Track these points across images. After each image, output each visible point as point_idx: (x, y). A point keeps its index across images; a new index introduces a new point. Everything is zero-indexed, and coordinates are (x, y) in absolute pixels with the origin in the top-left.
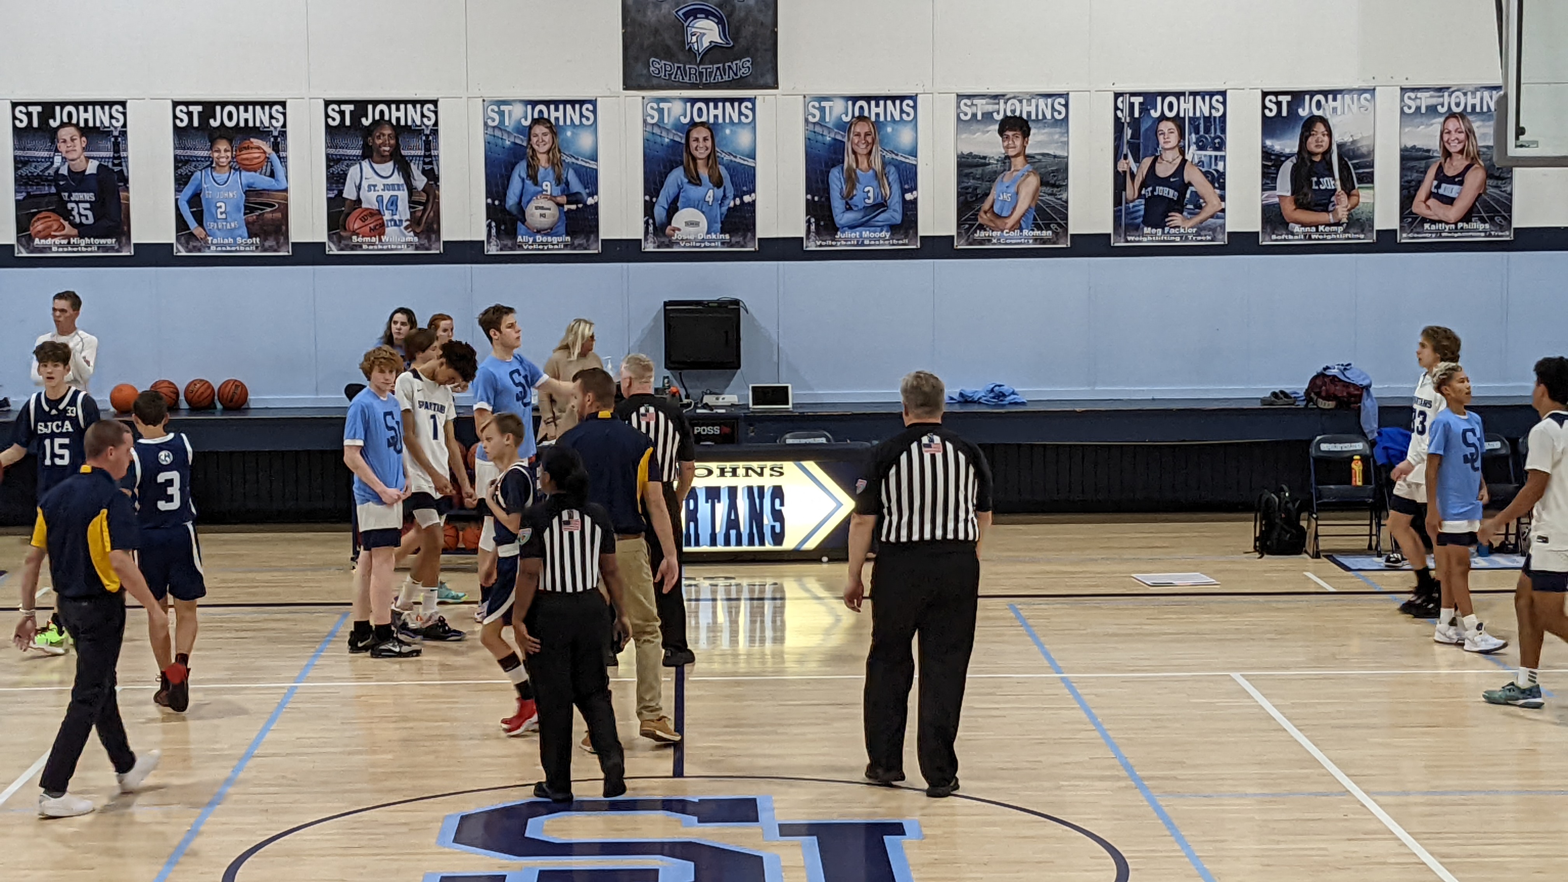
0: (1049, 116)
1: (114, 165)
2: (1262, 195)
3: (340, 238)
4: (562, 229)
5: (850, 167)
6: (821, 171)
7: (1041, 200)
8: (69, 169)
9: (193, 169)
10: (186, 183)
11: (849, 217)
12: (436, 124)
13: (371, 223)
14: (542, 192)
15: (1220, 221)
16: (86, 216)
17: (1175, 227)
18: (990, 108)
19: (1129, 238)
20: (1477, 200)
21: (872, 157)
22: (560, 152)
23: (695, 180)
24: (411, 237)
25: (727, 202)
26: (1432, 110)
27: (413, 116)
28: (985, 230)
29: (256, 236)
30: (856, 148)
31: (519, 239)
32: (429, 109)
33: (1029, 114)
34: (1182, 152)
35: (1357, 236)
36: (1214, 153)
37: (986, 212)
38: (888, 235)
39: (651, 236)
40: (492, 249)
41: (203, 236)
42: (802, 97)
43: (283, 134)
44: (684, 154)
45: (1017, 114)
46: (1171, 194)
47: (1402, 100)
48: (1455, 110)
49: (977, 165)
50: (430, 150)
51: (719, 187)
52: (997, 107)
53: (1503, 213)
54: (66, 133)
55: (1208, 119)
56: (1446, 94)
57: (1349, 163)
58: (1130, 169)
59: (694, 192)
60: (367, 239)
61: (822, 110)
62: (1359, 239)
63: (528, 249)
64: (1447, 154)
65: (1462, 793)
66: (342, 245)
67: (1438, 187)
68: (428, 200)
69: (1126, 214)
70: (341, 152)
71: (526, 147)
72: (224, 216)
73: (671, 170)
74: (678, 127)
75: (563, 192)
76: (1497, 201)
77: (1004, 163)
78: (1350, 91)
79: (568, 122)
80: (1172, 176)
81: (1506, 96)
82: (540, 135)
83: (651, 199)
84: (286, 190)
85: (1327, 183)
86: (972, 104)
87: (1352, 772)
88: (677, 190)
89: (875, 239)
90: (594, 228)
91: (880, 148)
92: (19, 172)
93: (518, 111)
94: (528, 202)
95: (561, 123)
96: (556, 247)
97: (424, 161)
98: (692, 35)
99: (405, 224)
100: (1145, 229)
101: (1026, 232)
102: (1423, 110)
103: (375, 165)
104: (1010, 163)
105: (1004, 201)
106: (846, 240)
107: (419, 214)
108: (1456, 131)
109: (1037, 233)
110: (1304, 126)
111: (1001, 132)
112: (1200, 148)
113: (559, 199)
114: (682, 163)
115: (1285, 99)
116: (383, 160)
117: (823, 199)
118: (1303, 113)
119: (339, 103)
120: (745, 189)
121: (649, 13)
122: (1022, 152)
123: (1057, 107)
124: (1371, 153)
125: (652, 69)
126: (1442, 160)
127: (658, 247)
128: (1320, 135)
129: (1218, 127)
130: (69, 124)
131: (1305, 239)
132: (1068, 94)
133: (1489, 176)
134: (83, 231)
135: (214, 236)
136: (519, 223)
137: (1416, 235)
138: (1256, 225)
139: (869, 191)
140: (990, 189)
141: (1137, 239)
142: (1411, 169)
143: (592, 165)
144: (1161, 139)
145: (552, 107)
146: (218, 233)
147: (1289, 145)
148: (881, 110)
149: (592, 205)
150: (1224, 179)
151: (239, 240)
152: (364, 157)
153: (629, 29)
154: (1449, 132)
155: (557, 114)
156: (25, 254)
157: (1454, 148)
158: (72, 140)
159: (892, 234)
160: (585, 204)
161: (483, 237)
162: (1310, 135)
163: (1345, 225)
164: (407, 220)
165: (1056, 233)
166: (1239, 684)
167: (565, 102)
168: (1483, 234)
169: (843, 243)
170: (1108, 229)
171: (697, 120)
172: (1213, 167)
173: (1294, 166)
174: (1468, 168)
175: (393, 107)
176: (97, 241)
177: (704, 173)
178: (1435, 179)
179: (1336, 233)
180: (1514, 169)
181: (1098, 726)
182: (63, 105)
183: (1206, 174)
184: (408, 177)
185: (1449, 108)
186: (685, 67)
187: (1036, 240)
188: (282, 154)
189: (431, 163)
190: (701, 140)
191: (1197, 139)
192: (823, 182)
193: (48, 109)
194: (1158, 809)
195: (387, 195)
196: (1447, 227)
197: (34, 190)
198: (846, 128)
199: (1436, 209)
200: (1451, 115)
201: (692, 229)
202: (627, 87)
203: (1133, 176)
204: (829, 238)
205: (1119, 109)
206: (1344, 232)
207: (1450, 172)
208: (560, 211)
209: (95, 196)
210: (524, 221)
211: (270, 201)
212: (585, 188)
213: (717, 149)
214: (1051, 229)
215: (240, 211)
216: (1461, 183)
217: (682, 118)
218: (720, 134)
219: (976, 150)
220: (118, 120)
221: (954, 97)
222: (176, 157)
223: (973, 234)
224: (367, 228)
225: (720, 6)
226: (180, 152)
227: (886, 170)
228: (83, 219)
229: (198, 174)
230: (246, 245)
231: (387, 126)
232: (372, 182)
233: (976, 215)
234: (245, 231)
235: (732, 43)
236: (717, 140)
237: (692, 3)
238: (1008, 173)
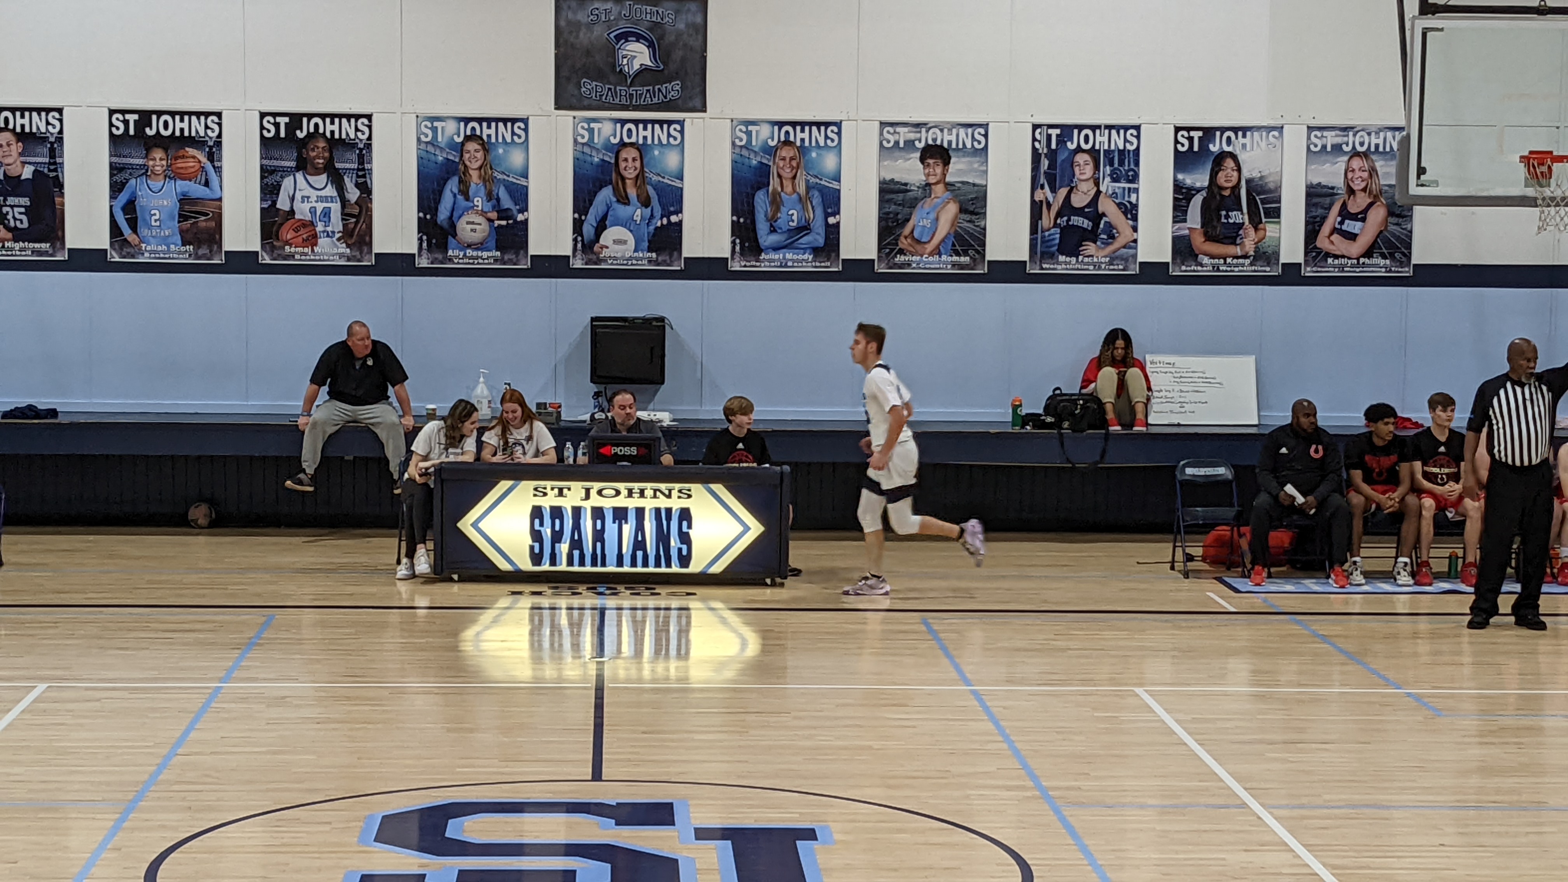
0: (969, 146)
1: (50, 170)
2: (1173, 227)
3: (273, 248)
4: (493, 243)
5: (774, 190)
7: (960, 227)
8: (5, 174)
9: (126, 176)
10: (120, 191)
11: (773, 239)
12: (370, 138)
13: (304, 234)
14: (473, 207)
15: (1131, 251)
16: (22, 222)
17: (1088, 256)
18: (912, 136)
19: (1044, 266)
20: (1378, 236)
21: (797, 181)
22: (491, 168)
23: (624, 200)
24: (343, 249)
25: (654, 221)
26: (1337, 149)
27: (348, 129)
28: (905, 255)
30: (782, 172)
31: (450, 253)
32: (363, 124)
33: (950, 143)
34: (1097, 184)
35: (1263, 268)
36: (1127, 185)
37: (906, 238)
38: (811, 257)
39: (579, 254)
40: (423, 262)
41: (137, 242)
42: (729, 121)
43: (218, 144)
44: (614, 175)
45: (939, 142)
46: (1086, 224)
47: (1309, 138)
48: (1360, 149)
49: (899, 191)
50: (363, 164)
51: (646, 207)
52: (918, 135)
53: (1403, 250)
54: (3, 138)
55: (1122, 152)
56: (1351, 134)
57: (1257, 198)
58: (1046, 198)
59: (622, 211)
60: (300, 249)
61: (749, 134)
62: (1265, 271)
63: (458, 263)
64: (1351, 191)
65: (1354, 807)
66: (275, 255)
67: (1342, 223)
68: (360, 212)
69: (1043, 242)
70: (276, 163)
71: (459, 163)
72: (158, 223)
73: (600, 189)
74: (608, 147)
75: (494, 207)
76: (1398, 238)
77: (925, 190)
78: (1259, 128)
79: (500, 140)
80: (1087, 206)
81: (1408, 136)
82: (472, 152)
83: (580, 217)
84: (220, 199)
85: (1236, 217)
86: (895, 132)
87: (1248, 785)
88: (605, 209)
89: (798, 261)
90: (524, 245)
91: (804, 173)
93: (451, 127)
94: (460, 217)
95: (493, 140)
96: (486, 261)
97: (357, 174)
98: (624, 57)
99: (338, 236)
100: (1060, 257)
101: (944, 257)
102: (1329, 149)
103: (308, 177)
104: (930, 190)
105: (924, 227)
106: (769, 261)
107: (352, 226)
108: (1360, 170)
110: (1214, 161)
111: (922, 160)
112: (1115, 180)
113: (490, 215)
114: (611, 183)
115: (1196, 135)
116: (317, 172)
117: (748, 221)
118: (1214, 148)
119: (275, 115)
120: (672, 209)
121: (581, 35)
122: (942, 180)
123: (977, 136)
124: (1278, 188)
125: (583, 89)
126: (1346, 197)
127: (586, 264)
128: (1229, 170)
129: (1132, 160)
130: (6, 129)
131: (1213, 271)
132: (987, 124)
133: (1391, 214)
134: (18, 235)
135: (148, 244)
136: (450, 237)
137: (1319, 269)
138: (1166, 256)
139: (793, 215)
140: (911, 214)
141: (1052, 266)
142: (1316, 205)
143: (523, 182)
144: (1077, 170)
145: (485, 124)
146: (151, 239)
147: (1199, 179)
148: (806, 135)
149: (521, 221)
150: (1137, 211)
151: (172, 246)
152: (298, 169)
153: (562, 49)
154: (1353, 171)
157: (1358, 185)
159: (815, 256)
160: (515, 220)
161: (414, 250)
162: (1220, 170)
163: (1252, 258)
164: (339, 232)
165: (973, 259)
166: (1142, 699)
167: (497, 120)
168: (1383, 270)
169: (767, 264)
170: (1024, 256)
171: (626, 140)
172: (1126, 199)
173: (1205, 201)
174: (1370, 205)
175: (328, 120)
176: (31, 245)
177: (632, 192)
178: (1340, 215)
179: (1243, 265)
180: (1414, 207)
181: (1007, 739)
183: (1119, 205)
184: (341, 189)
185: (1354, 147)
186: (615, 89)
187: (954, 265)
188: (217, 164)
189: (364, 176)
190: (630, 160)
191: (1111, 171)
192: (748, 203)
194: (1063, 820)
195: (320, 207)
196: (1350, 261)
198: (771, 152)
199: (1339, 245)
200: (1355, 154)
201: (617, 247)
202: (558, 106)
203: (1049, 205)
204: (753, 258)
205: (1037, 140)
206: (1251, 264)
207: (1353, 208)
208: (490, 226)
209: (30, 201)
210: (455, 235)
211: (204, 210)
212: (516, 205)
213: (646, 169)
214: (968, 255)
215: (174, 219)
216: (1363, 220)
217: (612, 138)
218: (649, 156)
219: (897, 177)
220: (54, 127)
221: (877, 124)
222: (111, 164)
223: (893, 258)
224: (300, 239)
225: (650, 29)
226: (115, 159)
227: (810, 194)
228: (18, 223)
229: (133, 181)
230: (180, 253)
231: (321, 139)
232: (306, 193)
233: (897, 240)
234: (178, 239)
235: (662, 67)
236: (645, 161)
237: (623, 26)
238: (928, 200)
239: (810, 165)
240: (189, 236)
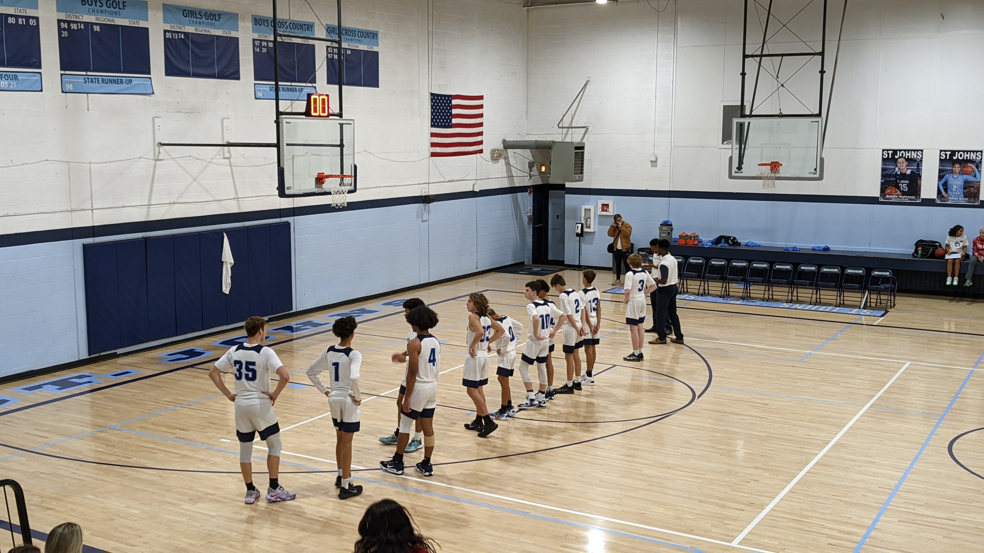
1: (917, 171)
8: (901, 172)
9: (945, 173)
10: (942, 178)
16: (905, 189)
29: (967, 197)
41: (947, 197)
43: (981, 162)
54: (900, 160)
72: (955, 190)
84: (980, 182)
92: (883, 173)
130: (902, 157)
134: (904, 193)
135: (951, 197)
146: (953, 196)
151: (960, 199)
156: (882, 200)
158: (903, 163)
176: (908, 197)
182: (900, 151)
188: (979, 169)
193: (895, 152)
197: (888, 179)
209: (909, 182)
211: (973, 185)
215: (961, 189)
220: (919, 156)
222: (939, 169)
226: (941, 168)
228: (904, 189)
229: (947, 175)
230: (963, 200)
234: (963, 196)
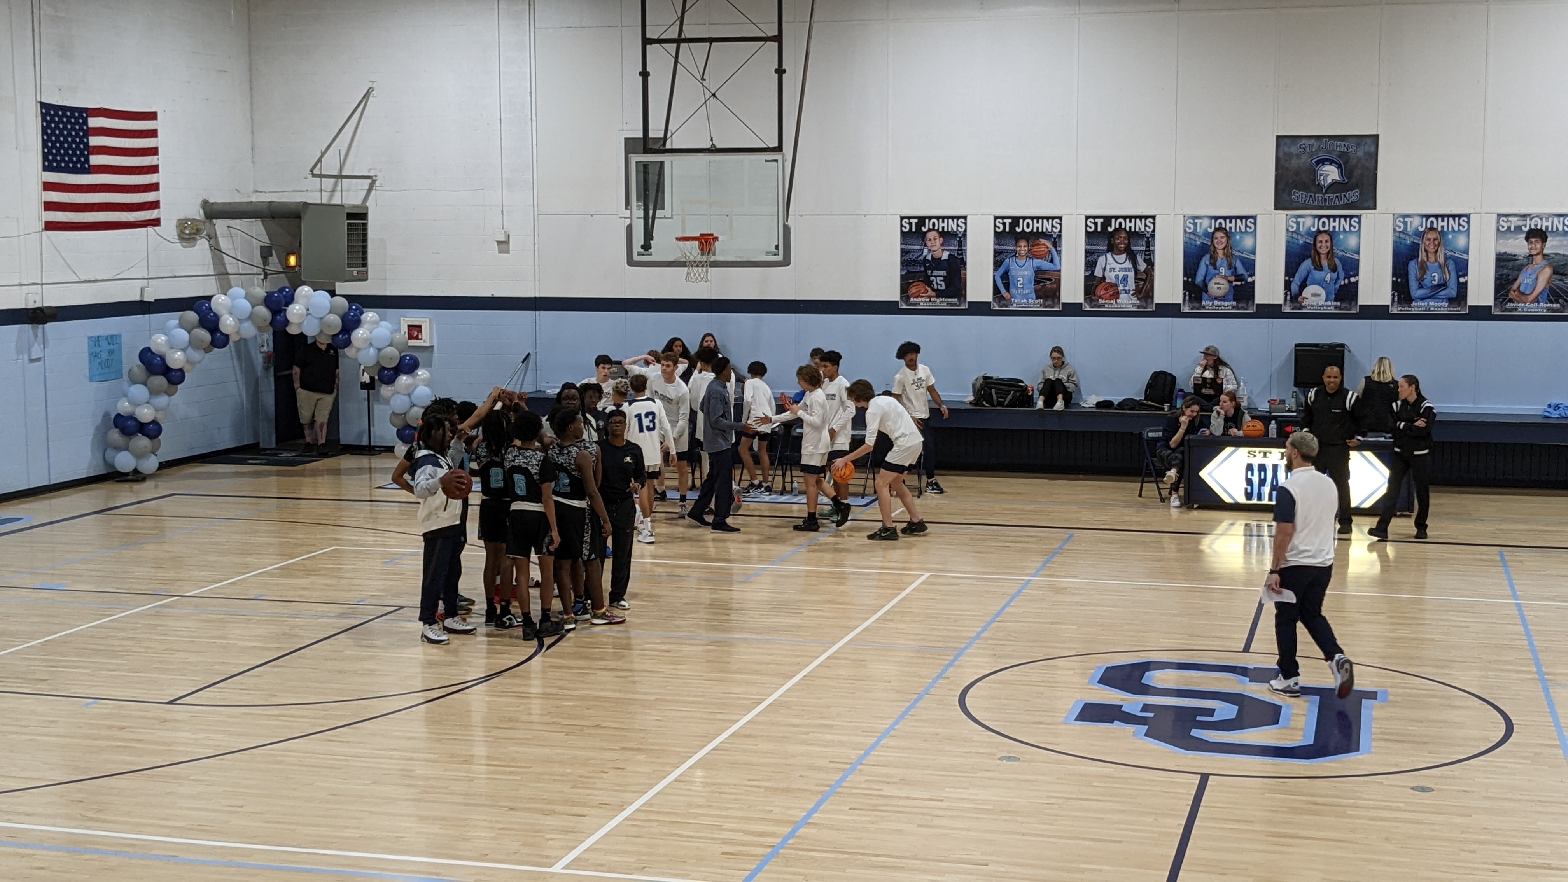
0: (1560, 229)
3: (1091, 300)
4: (1231, 297)
5: (1422, 260)
6: (1403, 262)
7: (1553, 284)
8: (932, 257)
9: (1004, 257)
10: (1000, 266)
11: (1421, 292)
12: (1154, 231)
14: (1218, 274)
16: (941, 285)
18: (1520, 223)
21: (1438, 254)
22: (1231, 249)
23: (1319, 268)
24: (1135, 301)
25: (1339, 281)
27: (1140, 225)
28: (1513, 302)
30: (1427, 248)
31: (1203, 303)
32: (1149, 222)
33: (1547, 227)
37: (1514, 291)
38: (1447, 304)
39: (1288, 302)
40: (1186, 309)
41: (1009, 297)
42: (1392, 215)
43: (1060, 236)
44: (1313, 251)
45: (1539, 227)
49: (1510, 260)
50: (1149, 247)
51: (1334, 272)
52: (1525, 222)
54: (931, 235)
59: (1318, 275)
61: (1405, 223)
63: (1208, 309)
66: (1092, 305)
68: (1147, 278)
70: (1094, 247)
71: (1210, 246)
72: (1022, 286)
73: (1303, 261)
74: (1309, 233)
75: (1232, 274)
77: (1529, 259)
79: (1238, 230)
82: (1219, 238)
83: (1289, 279)
84: (1060, 271)
86: (1508, 221)
88: (1306, 274)
89: (1438, 307)
90: (1252, 296)
91: (1443, 249)
92: (903, 258)
93: (1206, 223)
94: (1210, 280)
95: (1233, 230)
98: (1321, 175)
99: (1132, 292)
101: (1541, 304)
103: (1115, 256)
104: (1532, 259)
105: (1527, 284)
106: (1418, 307)
107: (1141, 286)
109: (1549, 305)
111: (1527, 239)
113: (1230, 278)
114: (1310, 257)
116: (1120, 253)
117: (1404, 281)
119: (1094, 217)
120: (1351, 273)
121: (1293, 161)
122: (1541, 252)
125: (1293, 196)
127: (1293, 309)
130: (933, 229)
134: (939, 294)
135: (1016, 298)
136: (1204, 294)
139: (1435, 276)
140: (1518, 276)
143: (1252, 257)
145: (1228, 221)
146: (1018, 296)
148: (1445, 224)
151: (1030, 300)
152: (1108, 251)
153: (1280, 171)
155: (1231, 225)
156: (905, 307)
158: (935, 239)
160: (1246, 282)
161: (1180, 301)
164: (1133, 290)
165: (1563, 306)
167: (1236, 218)
169: (1416, 309)
171: (1321, 229)
175: (1128, 220)
176: (947, 300)
177: (1325, 263)
184: (1135, 263)
187: (1548, 310)
189: (1149, 255)
190: (1324, 242)
195: (1121, 274)
197: (912, 269)
198: (1421, 235)
201: (1314, 298)
202: (1277, 207)
208: (1230, 286)
209: (946, 273)
210: (1207, 292)
212: (1247, 272)
213: (1334, 248)
214: (1559, 303)
215: (1031, 283)
217: (1312, 228)
218: (1336, 239)
219: (1509, 250)
220: (962, 228)
221: (1495, 216)
222: (995, 250)
223: (1505, 305)
224: (1108, 295)
225: (1340, 157)
226: (997, 247)
227: (1447, 262)
228: (939, 286)
229: (1007, 260)
230: (1034, 304)
231: (1123, 232)
232: (1113, 266)
233: (1508, 292)
234: (1034, 295)
235: (1347, 181)
236: (1334, 242)
237: (1321, 155)
238: (1530, 266)
239: (1447, 244)
240: (1040, 293)
